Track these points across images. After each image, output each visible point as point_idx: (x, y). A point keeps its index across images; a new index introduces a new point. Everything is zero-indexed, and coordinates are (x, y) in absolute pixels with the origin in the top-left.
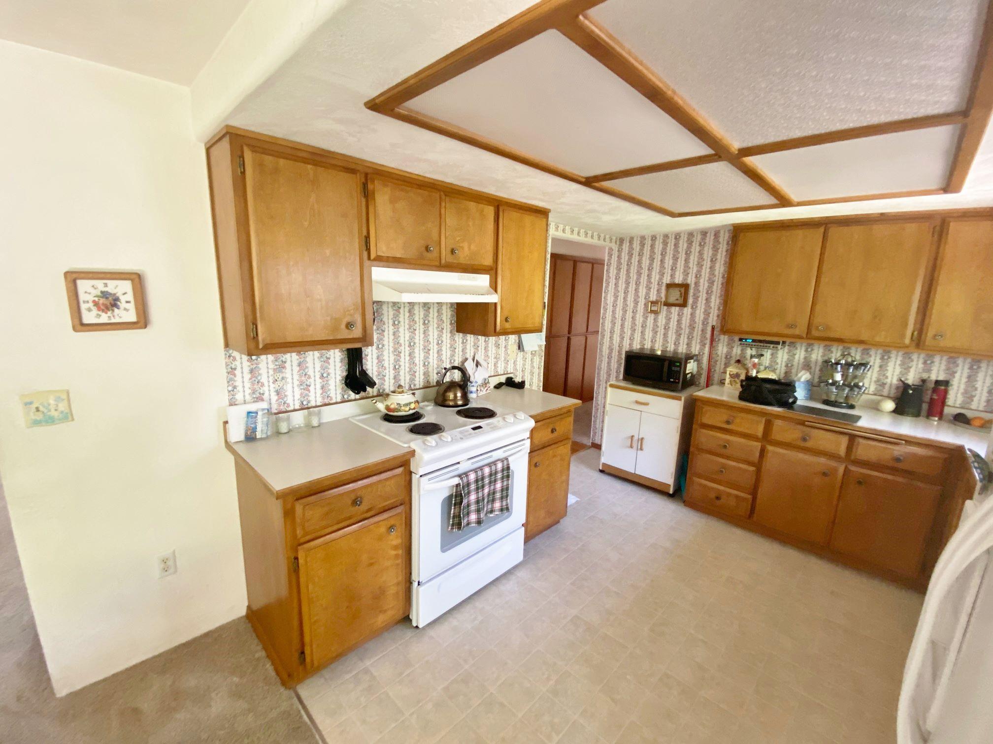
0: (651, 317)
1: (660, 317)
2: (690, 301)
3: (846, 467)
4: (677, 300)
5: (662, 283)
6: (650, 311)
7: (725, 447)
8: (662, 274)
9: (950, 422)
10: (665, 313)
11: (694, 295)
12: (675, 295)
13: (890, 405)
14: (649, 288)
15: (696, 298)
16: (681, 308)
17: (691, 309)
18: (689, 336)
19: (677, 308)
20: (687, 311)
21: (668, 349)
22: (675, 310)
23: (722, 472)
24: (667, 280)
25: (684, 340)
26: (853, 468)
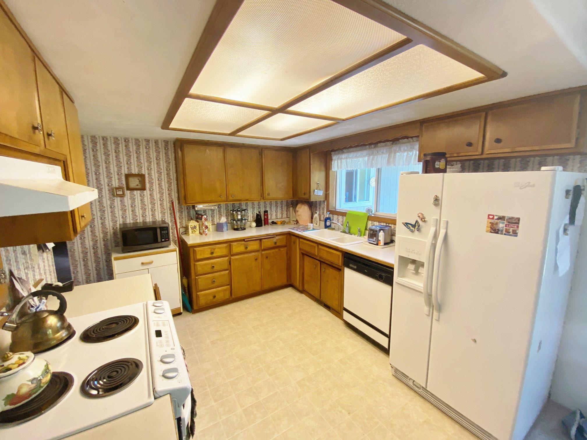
0: (117, 200)
1: (125, 199)
2: (148, 186)
3: (261, 253)
4: (138, 185)
5: (121, 174)
6: (117, 194)
7: (213, 267)
8: (119, 167)
9: (271, 225)
10: (129, 195)
11: (149, 182)
12: (134, 182)
13: (254, 224)
14: (109, 178)
15: (151, 184)
16: (142, 191)
17: (149, 191)
18: (152, 210)
19: (139, 192)
20: (147, 193)
21: (138, 221)
22: (137, 193)
23: (214, 281)
24: (125, 171)
25: (149, 213)
26: (263, 253)
